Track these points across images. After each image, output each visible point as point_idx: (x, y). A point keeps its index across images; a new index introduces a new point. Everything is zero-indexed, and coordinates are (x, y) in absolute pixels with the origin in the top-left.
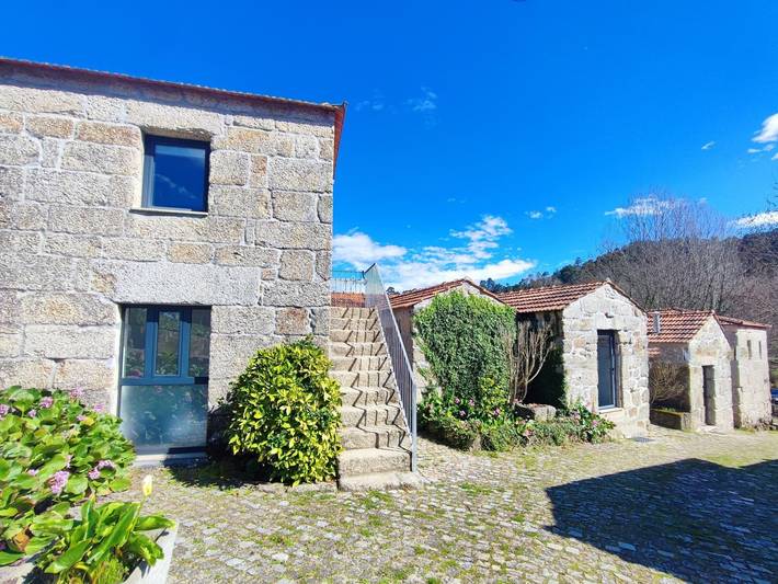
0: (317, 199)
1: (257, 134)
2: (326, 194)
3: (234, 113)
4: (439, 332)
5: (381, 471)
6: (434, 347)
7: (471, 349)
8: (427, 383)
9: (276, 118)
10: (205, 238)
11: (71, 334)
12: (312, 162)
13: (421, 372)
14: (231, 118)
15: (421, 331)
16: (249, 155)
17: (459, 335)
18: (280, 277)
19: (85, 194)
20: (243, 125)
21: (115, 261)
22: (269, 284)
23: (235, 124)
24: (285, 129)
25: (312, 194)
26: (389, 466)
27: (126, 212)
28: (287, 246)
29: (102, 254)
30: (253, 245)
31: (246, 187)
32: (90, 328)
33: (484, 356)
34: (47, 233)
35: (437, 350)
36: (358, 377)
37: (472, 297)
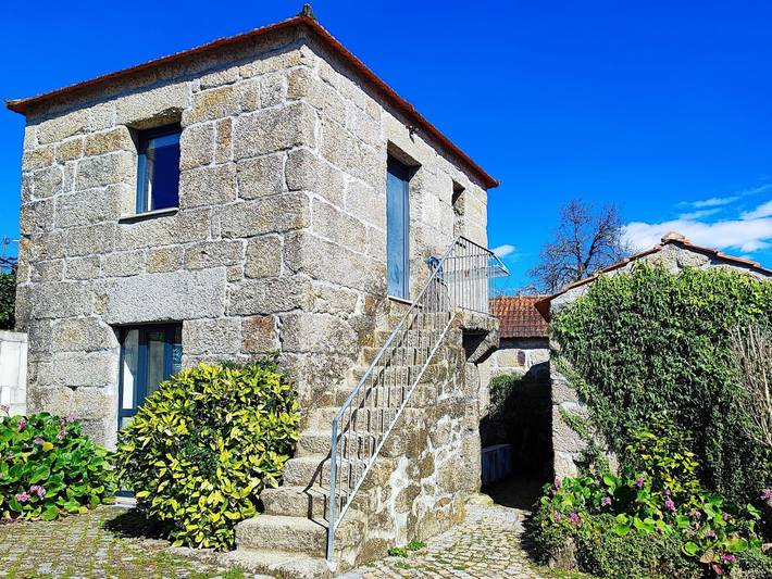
0: (286, 158)
1: (221, 92)
2: (295, 149)
3: (200, 75)
4: (604, 348)
5: (287, 549)
6: (592, 376)
7: (681, 379)
8: (584, 445)
9: (239, 62)
10: (176, 239)
11: (80, 360)
12: (279, 107)
13: (569, 423)
14: (198, 82)
15: (564, 346)
16: (214, 122)
17: (649, 352)
18: (246, 276)
19: (90, 212)
20: (209, 87)
21: (108, 280)
22: (235, 287)
23: (202, 88)
24: (249, 74)
25: (279, 153)
26: (297, 545)
27: (116, 223)
28: (252, 233)
29: (101, 273)
30: (219, 239)
31: (212, 166)
32: (93, 353)
33: (718, 394)
34: (68, 258)
35: (599, 382)
36: (354, 416)
37: (686, 275)
